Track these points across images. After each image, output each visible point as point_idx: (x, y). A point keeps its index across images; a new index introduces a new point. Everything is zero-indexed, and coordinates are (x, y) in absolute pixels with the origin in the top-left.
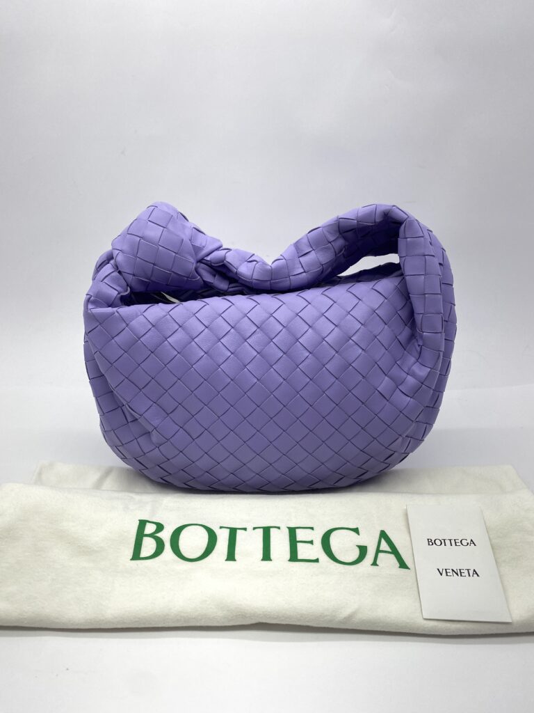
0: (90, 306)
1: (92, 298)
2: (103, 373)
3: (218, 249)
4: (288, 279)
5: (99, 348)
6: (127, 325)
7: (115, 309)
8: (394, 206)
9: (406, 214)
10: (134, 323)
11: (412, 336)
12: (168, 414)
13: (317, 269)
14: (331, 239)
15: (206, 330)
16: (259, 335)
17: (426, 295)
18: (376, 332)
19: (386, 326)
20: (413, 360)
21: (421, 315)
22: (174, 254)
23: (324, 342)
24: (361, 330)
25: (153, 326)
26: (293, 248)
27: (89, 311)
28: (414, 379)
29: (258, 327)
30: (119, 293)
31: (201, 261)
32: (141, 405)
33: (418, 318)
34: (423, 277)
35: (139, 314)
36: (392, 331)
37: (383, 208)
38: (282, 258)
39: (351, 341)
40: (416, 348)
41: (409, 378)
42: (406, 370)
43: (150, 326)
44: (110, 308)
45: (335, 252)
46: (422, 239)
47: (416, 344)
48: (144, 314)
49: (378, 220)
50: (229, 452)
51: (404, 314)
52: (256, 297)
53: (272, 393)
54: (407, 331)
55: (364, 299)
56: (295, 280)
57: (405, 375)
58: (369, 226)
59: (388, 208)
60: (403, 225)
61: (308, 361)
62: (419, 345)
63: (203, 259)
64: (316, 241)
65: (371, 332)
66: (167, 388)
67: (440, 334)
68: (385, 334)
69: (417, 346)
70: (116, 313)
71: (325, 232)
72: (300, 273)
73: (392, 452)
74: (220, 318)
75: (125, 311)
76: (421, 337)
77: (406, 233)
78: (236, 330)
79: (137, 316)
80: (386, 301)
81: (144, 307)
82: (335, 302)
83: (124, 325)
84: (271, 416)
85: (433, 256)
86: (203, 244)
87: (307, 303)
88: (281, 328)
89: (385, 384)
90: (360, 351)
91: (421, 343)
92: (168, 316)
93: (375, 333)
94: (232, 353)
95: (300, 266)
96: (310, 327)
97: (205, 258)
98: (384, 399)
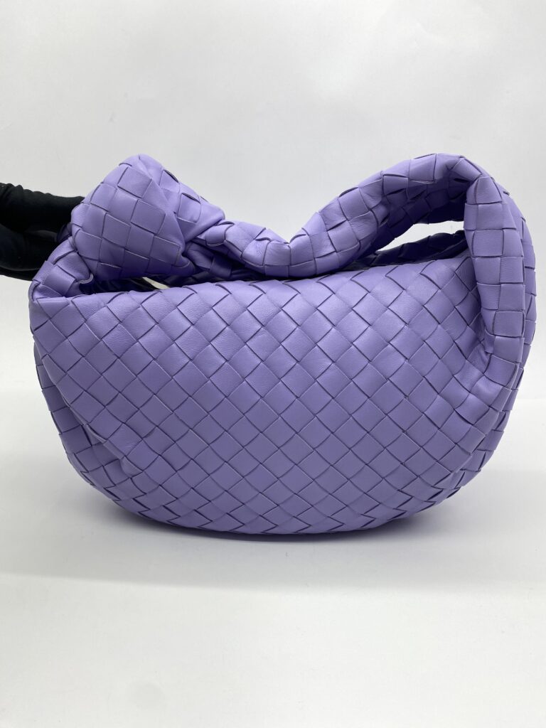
0: (37, 295)
1: (41, 285)
2: (55, 383)
3: (216, 223)
4: (313, 261)
5: (49, 351)
6: (86, 320)
7: (69, 299)
8: (461, 157)
9: (478, 169)
10: (94, 318)
11: (476, 341)
12: (142, 438)
13: (351, 247)
14: (373, 203)
15: (192, 328)
16: (264, 335)
17: (502, 285)
18: (425, 335)
19: (439, 326)
20: (476, 372)
21: (494, 312)
22: (153, 235)
23: (353, 347)
24: (404, 333)
25: (120, 322)
26: (319, 218)
27: (35, 302)
28: (478, 400)
29: (263, 326)
30: (76, 281)
31: (194, 241)
32: (105, 425)
33: (489, 316)
34: (499, 259)
35: (102, 305)
36: (448, 332)
37: (446, 161)
38: (305, 233)
39: (389, 346)
40: (482, 358)
41: (471, 397)
42: (467, 386)
43: (117, 322)
44: (64, 298)
45: (377, 222)
46: (500, 205)
47: (482, 352)
48: (108, 305)
49: (437, 177)
50: (223, 489)
51: (465, 309)
52: (261, 285)
53: (279, 415)
54: (469, 333)
55: (409, 288)
56: (322, 263)
57: (466, 393)
58: (424, 185)
59: (453, 159)
60: (473, 186)
61: (329, 373)
62: (487, 353)
63: (195, 238)
64: (351, 208)
65: (418, 335)
66: (139, 404)
67: (518, 339)
68: (438, 337)
69: (484, 355)
70: (71, 305)
71: (364, 195)
72: (328, 252)
73: (439, 490)
74: (212, 311)
75: (83, 300)
76: (492, 342)
77: (478, 197)
78: (231, 328)
79: (99, 307)
80: (440, 291)
81: (108, 296)
82: (369, 292)
83: (83, 320)
84: (279, 445)
85: (515, 229)
86: (195, 219)
87: (330, 293)
88: (294, 326)
89: (436, 406)
90: (402, 359)
91: (490, 350)
92: (141, 309)
93: (422, 335)
94: (227, 361)
95: (329, 243)
96: (334, 325)
97: (198, 237)
98: (433, 426)
